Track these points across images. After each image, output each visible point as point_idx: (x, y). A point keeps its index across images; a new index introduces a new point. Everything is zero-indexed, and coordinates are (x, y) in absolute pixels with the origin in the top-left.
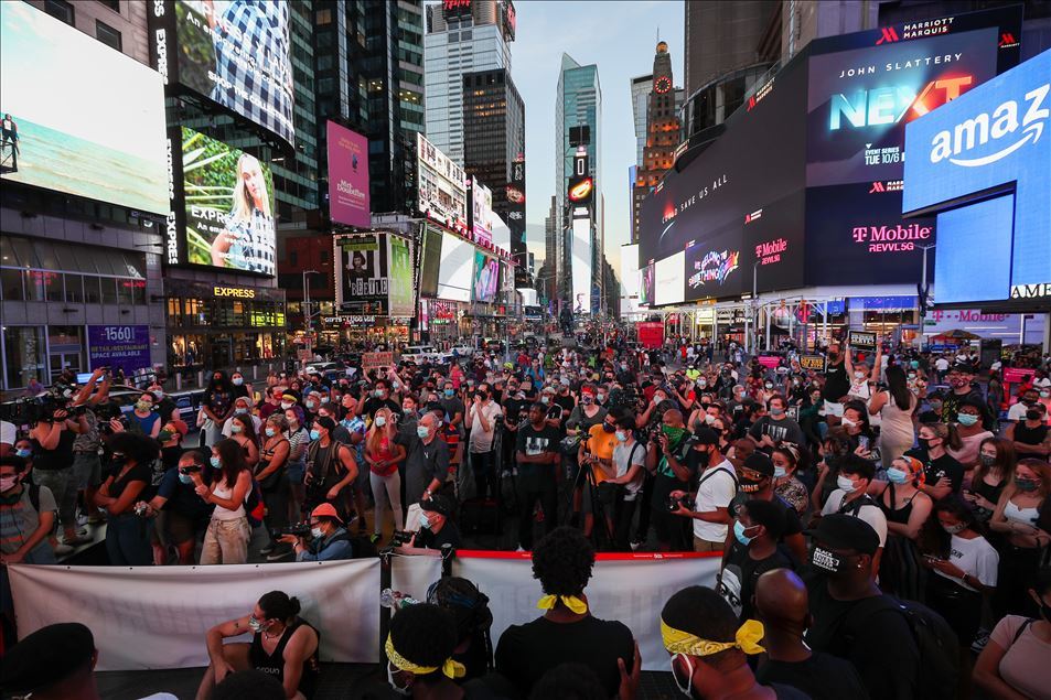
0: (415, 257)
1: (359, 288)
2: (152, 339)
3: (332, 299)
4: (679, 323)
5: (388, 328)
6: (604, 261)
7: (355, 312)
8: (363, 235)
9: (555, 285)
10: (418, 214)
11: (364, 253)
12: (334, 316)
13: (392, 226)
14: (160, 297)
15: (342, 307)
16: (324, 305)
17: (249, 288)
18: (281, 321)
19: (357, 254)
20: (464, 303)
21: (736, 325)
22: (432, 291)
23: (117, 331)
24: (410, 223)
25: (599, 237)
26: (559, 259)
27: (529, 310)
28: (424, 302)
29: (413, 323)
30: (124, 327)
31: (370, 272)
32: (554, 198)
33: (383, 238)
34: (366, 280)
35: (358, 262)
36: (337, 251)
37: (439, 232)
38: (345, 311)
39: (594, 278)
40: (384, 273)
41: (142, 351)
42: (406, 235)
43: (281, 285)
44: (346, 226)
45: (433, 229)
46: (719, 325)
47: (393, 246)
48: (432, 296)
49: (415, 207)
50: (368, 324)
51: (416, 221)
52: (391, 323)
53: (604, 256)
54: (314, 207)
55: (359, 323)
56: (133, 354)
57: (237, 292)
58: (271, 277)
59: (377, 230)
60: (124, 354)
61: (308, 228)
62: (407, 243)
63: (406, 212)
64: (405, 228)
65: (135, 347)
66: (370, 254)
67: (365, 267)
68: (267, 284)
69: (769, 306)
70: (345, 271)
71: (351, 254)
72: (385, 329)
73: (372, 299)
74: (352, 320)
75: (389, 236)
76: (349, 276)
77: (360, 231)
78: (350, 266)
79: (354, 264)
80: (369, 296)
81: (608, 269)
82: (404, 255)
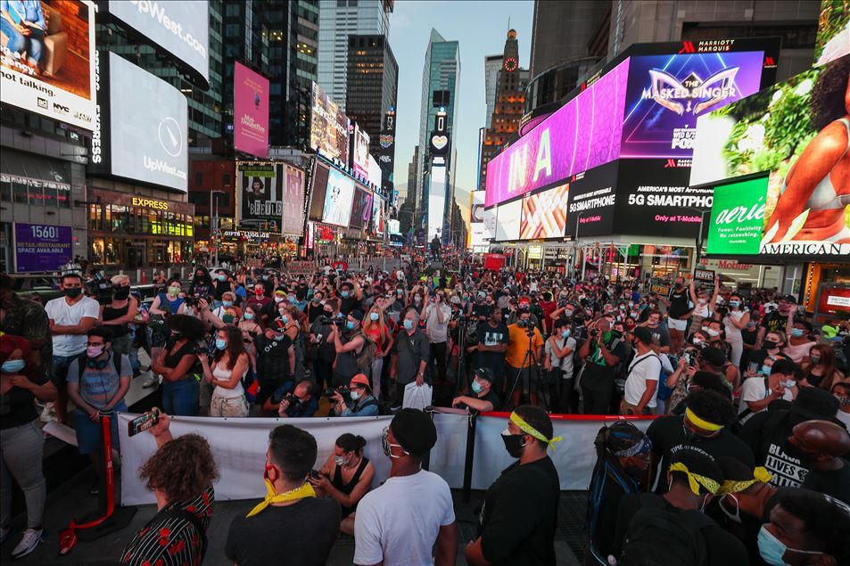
0: (306, 187)
1: (257, 209)
2: (74, 239)
3: (232, 216)
4: (514, 256)
5: (280, 244)
6: (454, 202)
7: (251, 228)
8: (263, 164)
9: (413, 215)
10: (310, 150)
11: (263, 179)
12: (233, 230)
13: (289, 158)
14: (85, 203)
15: (240, 224)
16: (225, 220)
17: (163, 200)
18: (190, 233)
19: (256, 179)
20: (343, 227)
21: (558, 260)
22: (318, 215)
23: (42, 230)
24: (303, 158)
25: (451, 183)
26: (419, 198)
27: (394, 237)
28: (311, 224)
29: (302, 241)
30: (49, 227)
31: (267, 196)
32: (417, 148)
33: (280, 168)
34: (263, 202)
35: (257, 186)
36: (238, 174)
37: (326, 166)
38: (243, 227)
39: (446, 215)
40: (279, 197)
41: (65, 249)
42: (299, 167)
43: (191, 200)
44: (247, 154)
45: (321, 164)
46: (546, 259)
47: (288, 176)
48: (318, 220)
49: (307, 143)
50: (263, 239)
51: (308, 156)
52: (283, 240)
53: (454, 199)
54: (217, 135)
55: (254, 238)
56: (57, 251)
57: (153, 204)
58: (182, 193)
59: (275, 161)
60: (48, 250)
61: (214, 153)
62: (300, 173)
63: (299, 147)
64: (298, 161)
65: (59, 245)
66: (268, 181)
67: (262, 191)
68: (179, 198)
69: (586, 247)
70: (245, 193)
71: (251, 179)
72: (277, 245)
73: (269, 218)
74: (250, 235)
75: (285, 167)
76: (248, 198)
77: (260, 160)
78: (250, 189)
79: (253, 188)
80: (265, 215)
81: (456, 208)
82: (297, 184)
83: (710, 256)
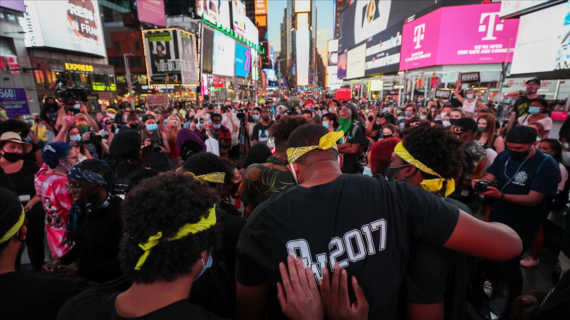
0: (197, 47)
1: (162, 66)
2: (28, 97)
3: (145, 73)
4: (360, 89)
5: (183, 92)
6: (317, 52)
7: (160, 82)
8: (161, 30)
9: (286, 67)
10: (197, 17)
11: (163, 43)
12: (147, 84)
13: (181, 25)
14: (29, 69)
15: (152, 78)
16: (141, 77)
17: (89, 64)
18: (113, 88)
19: (159, 44)
20: (230, 77)
21: (394, 90)
22: (209, 69)
23: (3, 91)
24: (192, 23)
25: (313, 36)
26: (289, 51)
27: (271, 83)
28: (204, 76)
29: (199, 89)
30: (7, 89)
31: (168, 56)
32: (286, 10)
33: (175, 32)
34: (166, 61)
35: (160, 49)
36: (145, 42)
37: (211, 29)
38: (155, 81)
39: (310, 63)
40: (177, 57)
41: (23, 105)
42: (190, 31)
43: (110, 62)
44: (150, 24)
45: (208, 27)
46: (384, 91)
47: (182, 39)
48: (208, 72)
49: (195, 11)
50: (170, 90)
51: (196, 21)
52: (184, 89)
53: (316, 49)
54: (127, 11)
55: (164, 90)
56: (17, 107)
57: (82, 68)
58: (100, 57)
59: (170, 27)
60: (11, 107)
61: (125, 25)
62: (191, 36)
63: (189, 15)
64: (189, 26)
65: (18, 102)
66: (167, 43)
67: (164, 52)
68: (101, 62)
69: (414, 78)
70: (152, 55)
71: (155, 43)
72: (181, 93)
73: (171, 74)
74: (160, 87)
75: (178, 31)
76: (155, 58)
77: (159, 27)
78: (155, 52)
79: (157, 50)
80: (169, 71)
81: (319, 57)
82: (190, 45)
83: (513, 76)
